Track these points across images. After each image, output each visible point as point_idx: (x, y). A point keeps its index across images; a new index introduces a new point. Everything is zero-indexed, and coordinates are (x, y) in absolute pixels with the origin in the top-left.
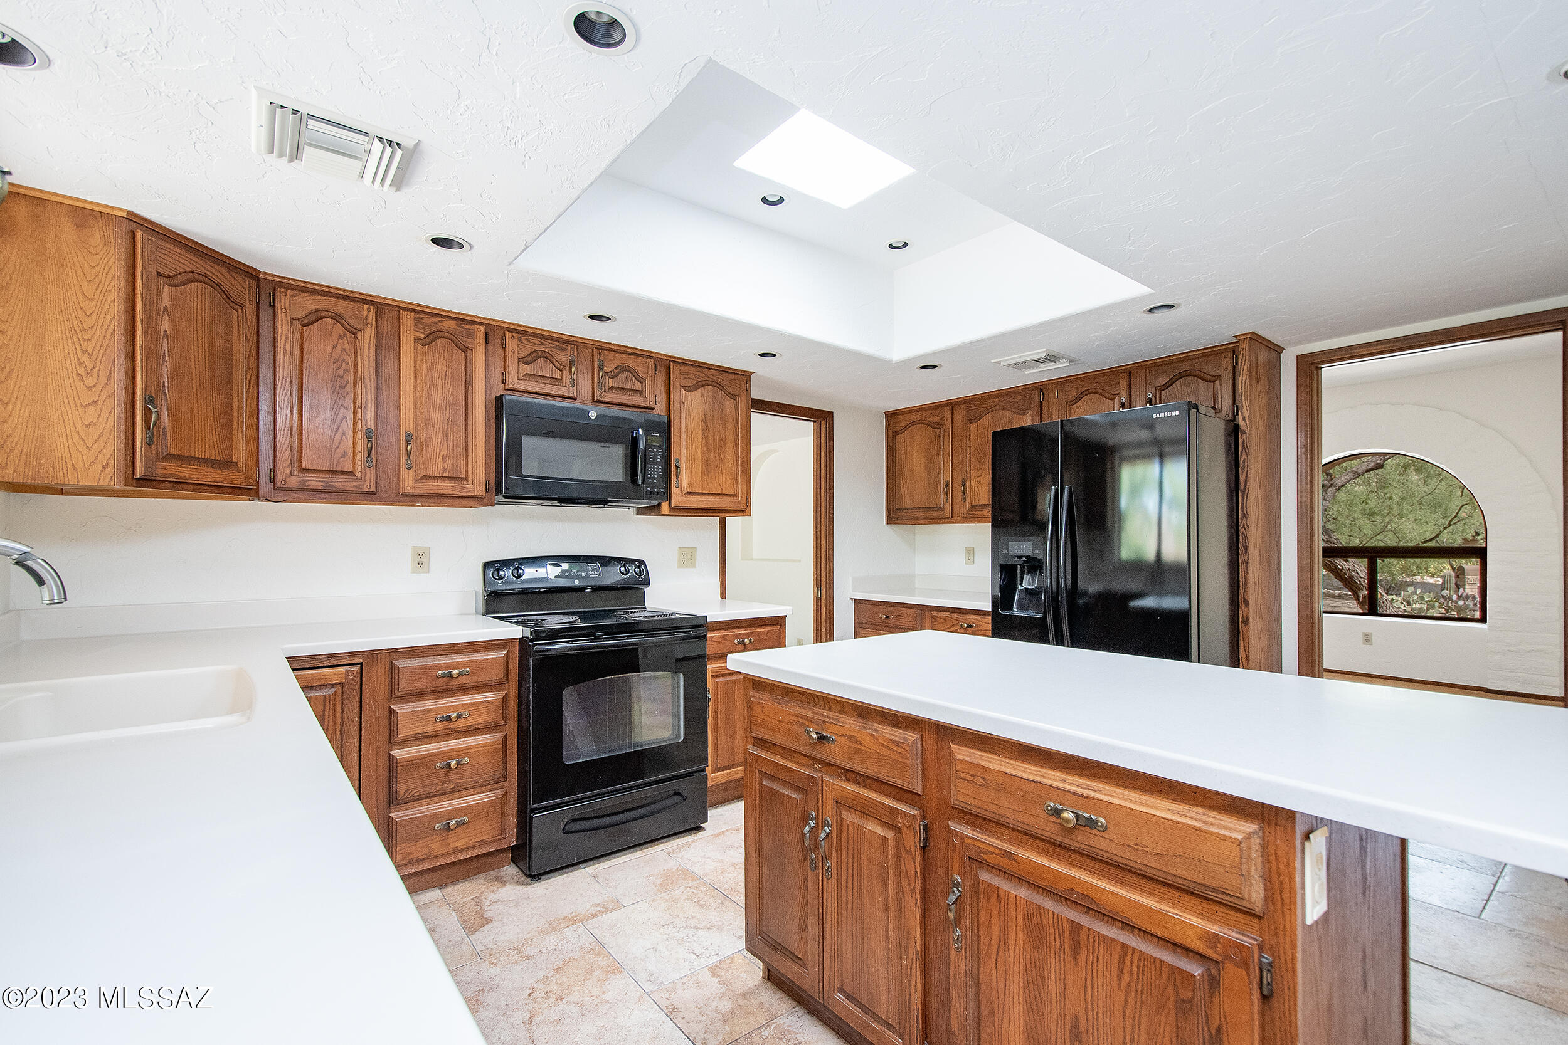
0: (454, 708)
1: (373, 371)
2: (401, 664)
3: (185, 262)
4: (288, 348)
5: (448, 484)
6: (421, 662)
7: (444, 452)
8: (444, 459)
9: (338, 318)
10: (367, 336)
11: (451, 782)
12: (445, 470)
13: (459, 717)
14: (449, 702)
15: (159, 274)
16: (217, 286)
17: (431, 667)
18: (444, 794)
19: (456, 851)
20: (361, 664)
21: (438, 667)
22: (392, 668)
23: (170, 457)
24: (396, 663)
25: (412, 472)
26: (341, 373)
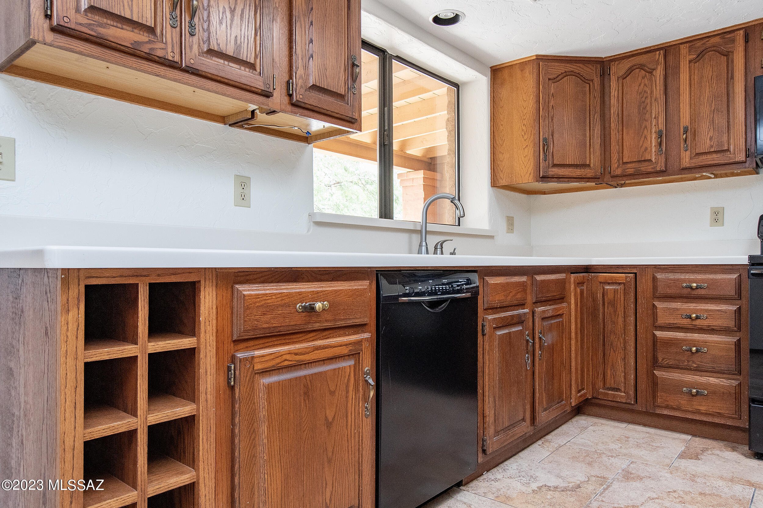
0: (695, 311)
1: (662, 92)
2: (659, 276)
3: (561, 68)
4: (616, 95)
5: (714, 156)
6: (671, 276)
7: (711, 134)
8: (711, 139)
9: (641, 67)
10: (658, 71)
11: (693, 362)
12: (712, 146)
13: (697, 318)
14: (692, 306)
15: (549, 79)
16: (578, 75)
17: (678, 280)
18: (688, 369)
19: (699, 412)
20: (636, 273)
21: (684, 281)
22: (654, 279)
23: (555, 166)
24: (656, 275)
25: (688, 153)
26: (643, 99)
